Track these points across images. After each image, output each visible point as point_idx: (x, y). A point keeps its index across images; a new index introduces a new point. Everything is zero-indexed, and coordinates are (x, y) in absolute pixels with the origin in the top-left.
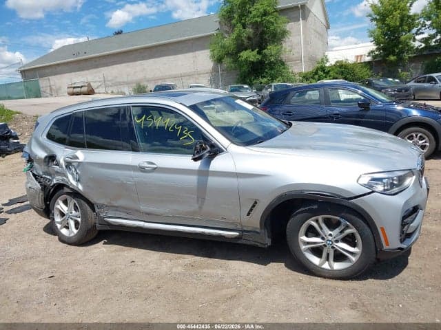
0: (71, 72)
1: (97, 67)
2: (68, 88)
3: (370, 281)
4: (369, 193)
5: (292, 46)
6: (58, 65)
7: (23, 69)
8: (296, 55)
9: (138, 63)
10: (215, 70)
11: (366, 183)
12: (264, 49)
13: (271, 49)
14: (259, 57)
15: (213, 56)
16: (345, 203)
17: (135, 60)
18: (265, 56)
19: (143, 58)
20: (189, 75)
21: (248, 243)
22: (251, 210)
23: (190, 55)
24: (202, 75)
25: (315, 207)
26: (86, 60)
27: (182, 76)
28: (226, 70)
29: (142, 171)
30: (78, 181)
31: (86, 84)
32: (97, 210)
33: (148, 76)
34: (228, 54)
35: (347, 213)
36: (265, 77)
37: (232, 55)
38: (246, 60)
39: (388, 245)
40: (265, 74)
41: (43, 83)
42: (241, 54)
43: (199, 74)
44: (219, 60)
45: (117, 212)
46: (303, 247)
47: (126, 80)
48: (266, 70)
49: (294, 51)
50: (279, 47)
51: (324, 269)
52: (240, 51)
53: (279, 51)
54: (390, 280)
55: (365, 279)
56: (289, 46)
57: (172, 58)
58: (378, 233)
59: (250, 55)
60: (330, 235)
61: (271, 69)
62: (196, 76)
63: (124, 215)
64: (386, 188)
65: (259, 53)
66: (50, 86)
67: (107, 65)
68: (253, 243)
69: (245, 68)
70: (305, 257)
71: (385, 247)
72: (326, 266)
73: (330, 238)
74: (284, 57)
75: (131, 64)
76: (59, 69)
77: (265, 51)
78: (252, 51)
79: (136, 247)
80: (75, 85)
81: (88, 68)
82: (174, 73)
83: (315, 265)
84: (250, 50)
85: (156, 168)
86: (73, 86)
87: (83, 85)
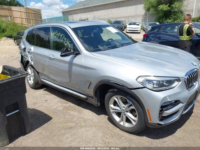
0: (81, 13)
1: (92, 11)
2: (79, 20)
3: (145, 138)
4: (142, 88)
5: (188, 3)
6: (76, 10)
7: (63, 11)
8: (190, 8)
9: (110, 10)
10: (145, 14)
11: (141, 81)
12: (172, 4)
13: (176, 5)
14: (169, 8)
15: (145, 8)
16: (128, 91)
17: (109, 8)
18: (172, 8)
19: (112, 8)
20: (133, 17)
21: (90, 102)
22: (89, 86)
23: (134, 6)
24: (138, 17)
25: (116, 90)
26: (88, 8)
27: (129, 17)
28: (151, 15)
29: (50, 59)
30: (32, 60)
31: (86, 19)
32: (39, 75)
33: (113, 17)
34: (153, 7)
35: (130, 97)
36: (170, 19)
37: (155, 7)
38: (162, 10)
39: (151, 121)
40: (171, 18)
41: (70, 18)
42: (159, 7)
43: (138, 16)
44: (148, 10)
45: (45, 77)
46: (111, 111)
47: (103, 18)
48: (172, 16)
49: (189, 6)
50: (181, 3)
51: (120, 125)
52: (159, 5)
53: (180, 6)
54: (155, 140)
55: (141, 136)
56: (187, 3)
57: (125, 8)
58: (146, 113)
59: (164, 7)
60: (124, 107)
61: (175, 15)
62: (136, 17)
63: (47, 79)
64: (155, 86)
65: (169, 6)
66: (73, 19)
67: (96, 10)
68: (92, 103)
69: (161, 14)
70: (112, 116)
71: (149, 121)
72: (122, 123)
73: (124, 109)
74: (183, 9)
75: (107, 10)
76: (77, 12)
77: (173, 5)
78: (166, 5)
79: (53, 94)
80: (82, 19)
81: (88, 12)
82: (126, 15)
83: (117, 121)
84: (164, 5)
85: (54, 58)
86: (81, 19)
87: (85, 19)
